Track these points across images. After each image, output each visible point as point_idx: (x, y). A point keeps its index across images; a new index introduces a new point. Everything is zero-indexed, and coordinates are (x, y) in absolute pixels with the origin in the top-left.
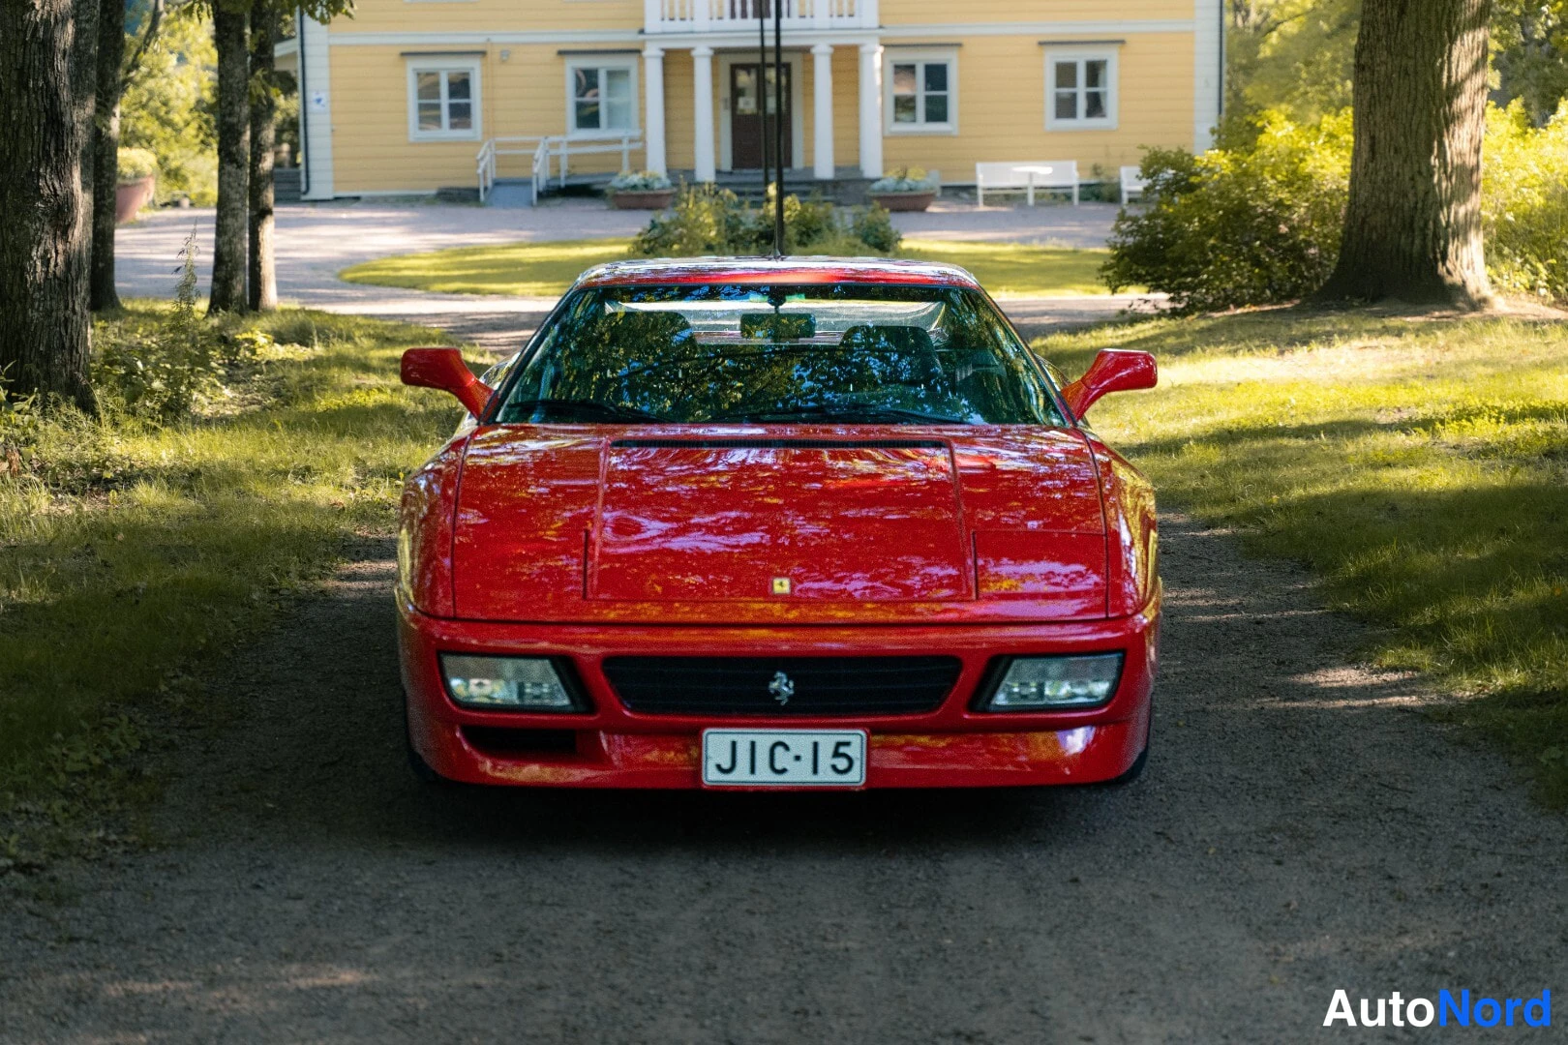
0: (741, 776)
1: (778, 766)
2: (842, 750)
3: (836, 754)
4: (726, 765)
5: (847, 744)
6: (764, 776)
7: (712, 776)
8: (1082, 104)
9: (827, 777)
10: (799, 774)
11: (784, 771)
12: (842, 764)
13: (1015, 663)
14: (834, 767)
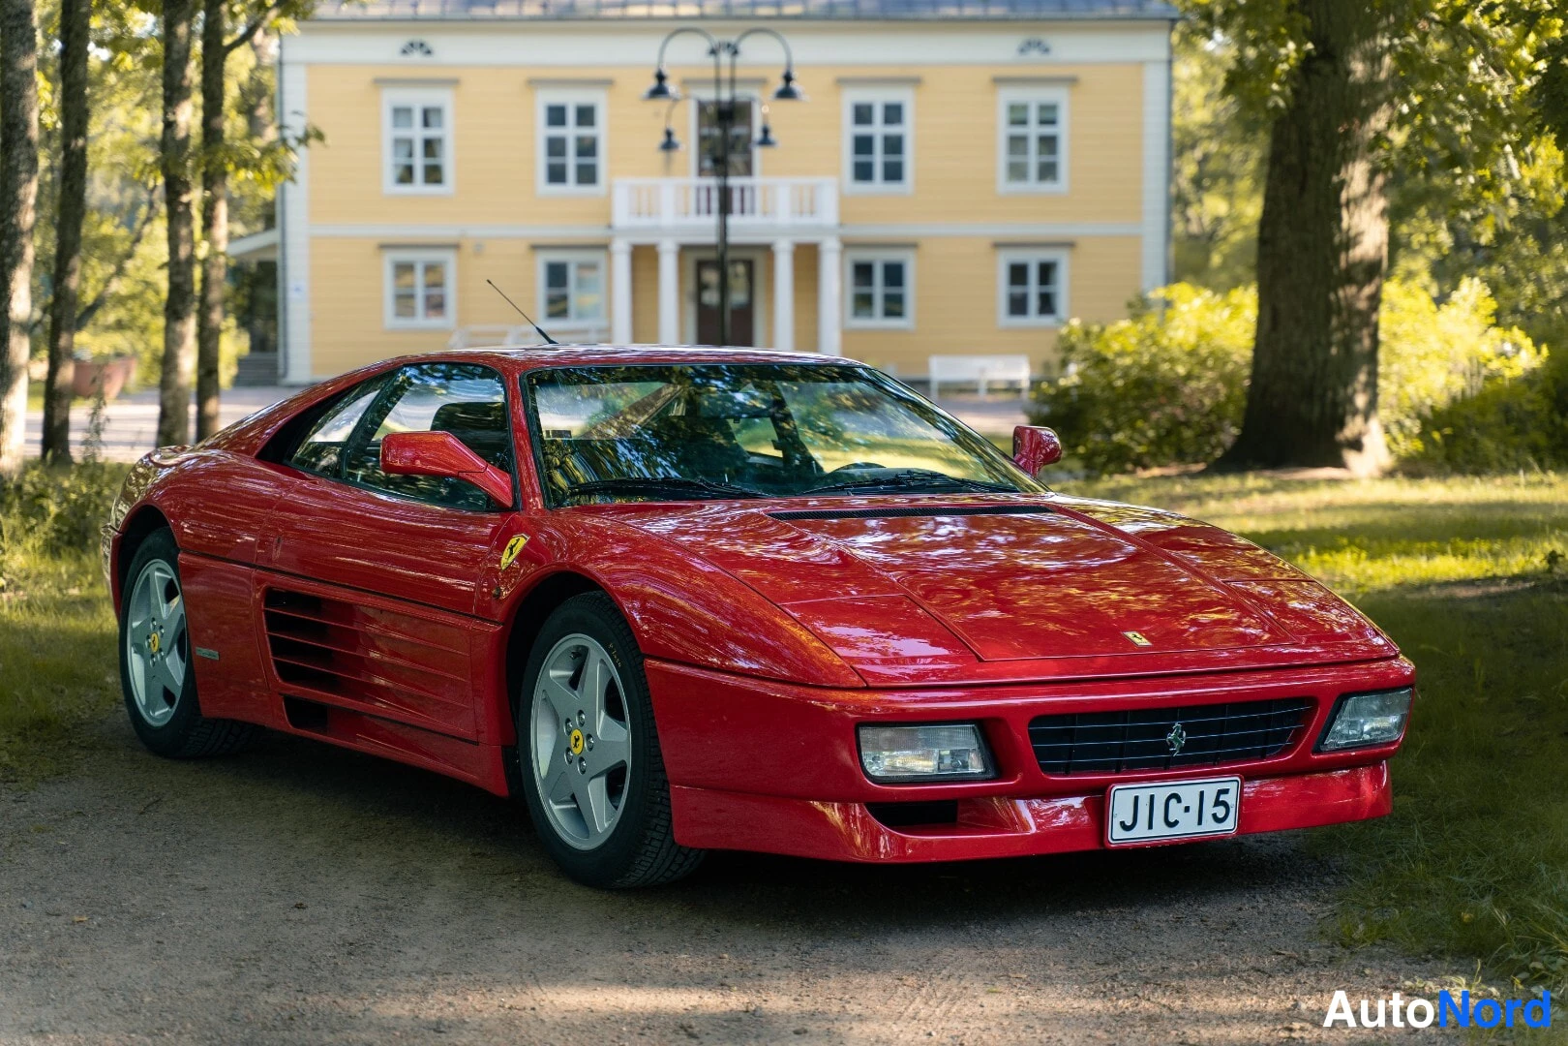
0: (1141, 832)
1: (1172, 820)
2: (1222, 798)
3: (1218, 803)
4: (1129, 823)
5: (1226, 791)
6: (1160, 830)
7: (1116, 835)
8: (1033, 303)
9: (1209, 826)
10: (1187, 826)
11: (1176, 822)
12: (1221, 812)
13: (1352, 701)
14: (1214, 815)
